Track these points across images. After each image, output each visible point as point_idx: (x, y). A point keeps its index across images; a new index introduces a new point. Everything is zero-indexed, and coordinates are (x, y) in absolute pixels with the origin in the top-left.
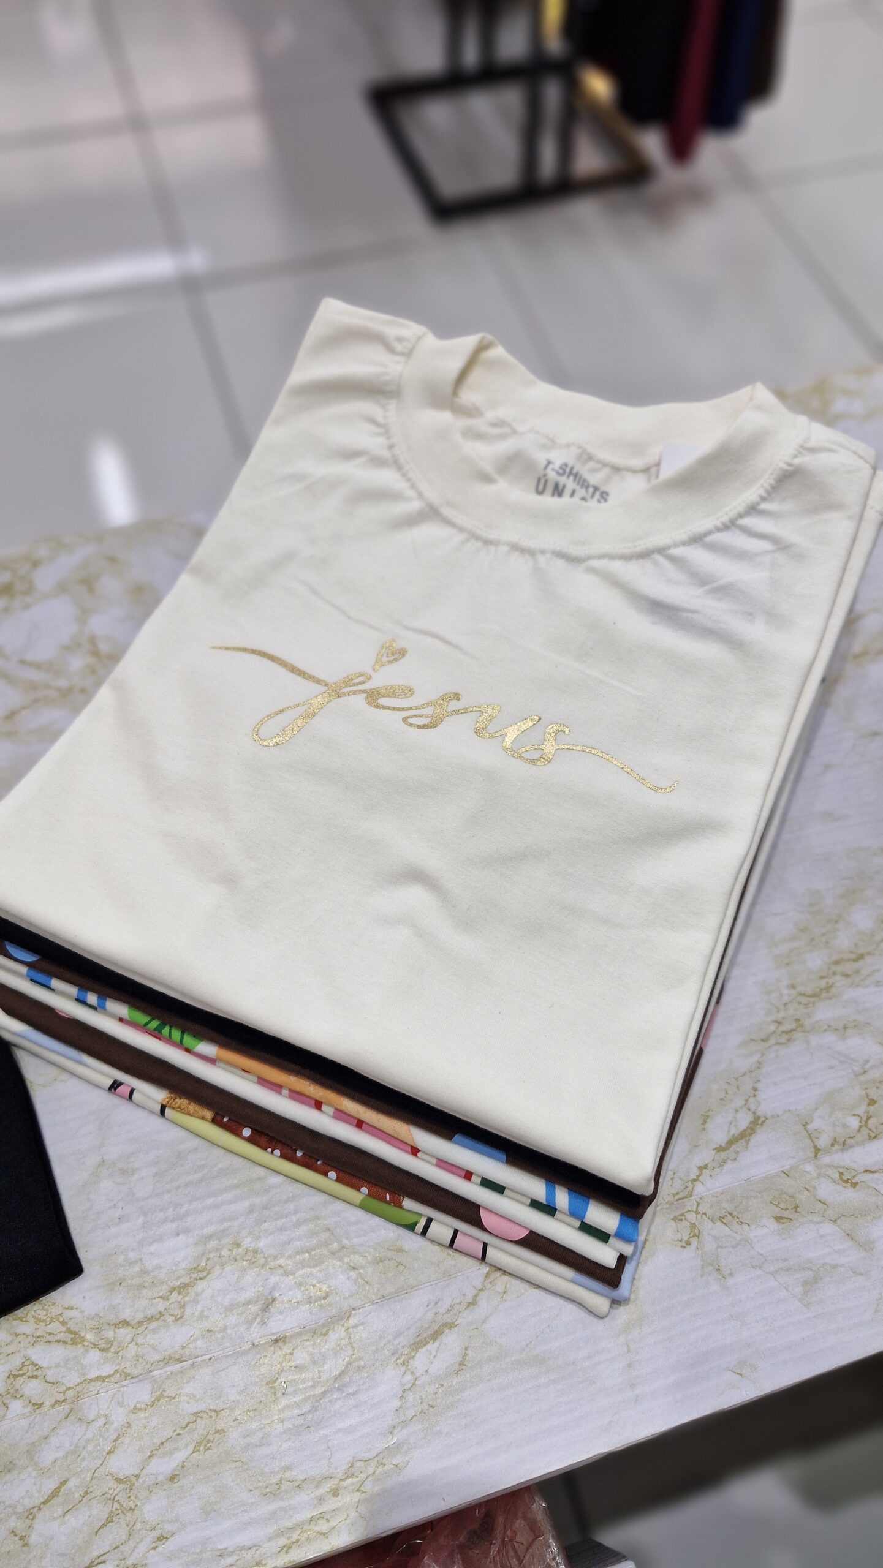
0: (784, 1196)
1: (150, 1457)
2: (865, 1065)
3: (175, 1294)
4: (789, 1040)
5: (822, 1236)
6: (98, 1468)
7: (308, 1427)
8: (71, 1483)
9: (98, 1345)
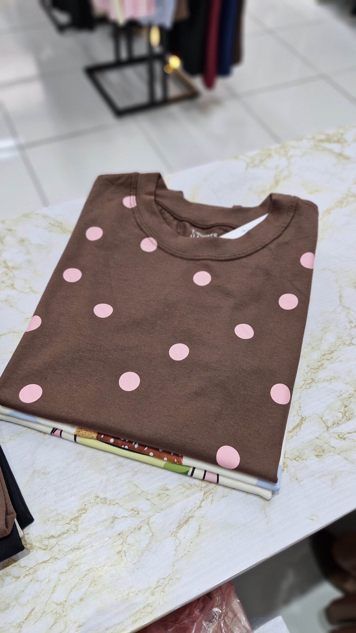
0: (318, 447)
1: (70, 592)
2: (341, 392)
3: (73, 521)
4: (310, 387)
5: (335, 460)
6: (48, 600)
7: (138, 568)
8: (36, 610)
9: (42, 548)
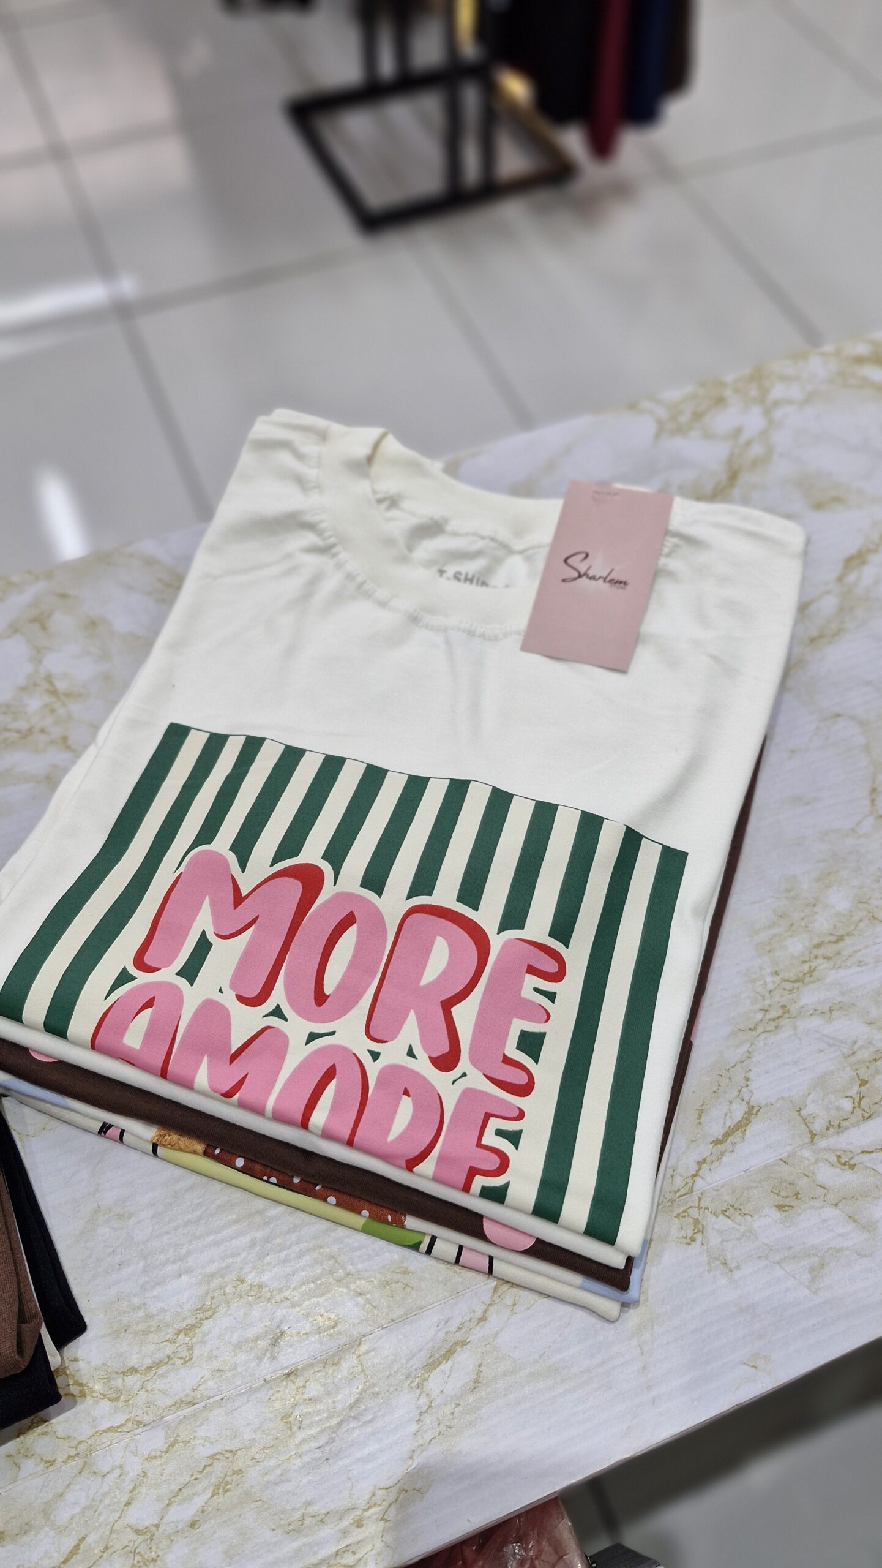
0: (785, 1184)
1: (168, 1505)
2: (853, 1046)
3: (181, 1336)
4: (776, 1027)
5: (824, 1221)
6: (117, 1521)
7: (327, 1459)
8: (90, 1540)
9: (108, 1395)
